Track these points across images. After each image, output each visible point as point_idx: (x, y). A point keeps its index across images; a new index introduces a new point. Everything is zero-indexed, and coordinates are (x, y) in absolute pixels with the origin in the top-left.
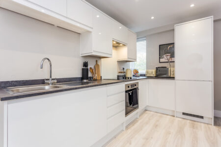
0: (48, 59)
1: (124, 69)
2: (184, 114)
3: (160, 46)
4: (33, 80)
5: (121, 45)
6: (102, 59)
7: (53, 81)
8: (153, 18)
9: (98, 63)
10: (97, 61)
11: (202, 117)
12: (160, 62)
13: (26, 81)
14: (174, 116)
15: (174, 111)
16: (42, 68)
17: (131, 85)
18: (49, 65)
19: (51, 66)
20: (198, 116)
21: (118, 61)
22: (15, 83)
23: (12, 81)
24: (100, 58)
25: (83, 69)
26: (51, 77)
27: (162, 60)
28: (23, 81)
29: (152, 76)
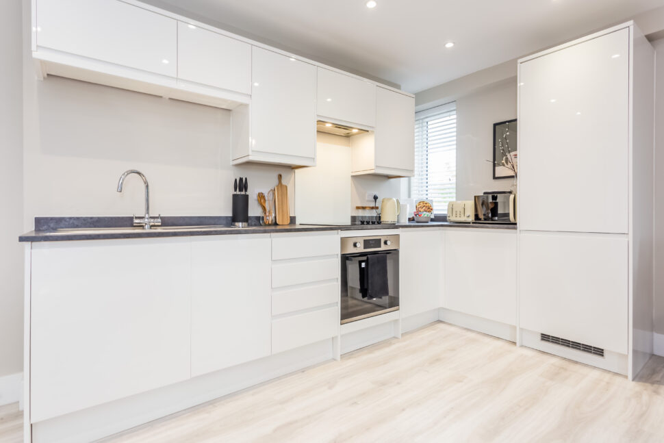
0: (139, 173)
1: (376, 198)
2: (545, 337)
3: (495, 125)
4: (112, 218)
5: (355, 131)
6: (297, 171)
7: (152, 222)
8: (449, 45)
9: (284, 182)
10: (280, 176)
11: (599, 352)
12: (495, 178)
13: (99, 218)
14: (514, 343)
15: (514, 328)
16: (121, 191)
17: (366, 242)
18: (143, 186)
19: (147, 186)
20: (587, 349)
21: (354, 177)
22: (76, 222)
23: (70, 218)
24: (292, 168)
25: (235, 196)
26: (148, 213)
27: (501, 171)
28: (91, 218)
29: (463, 219)
